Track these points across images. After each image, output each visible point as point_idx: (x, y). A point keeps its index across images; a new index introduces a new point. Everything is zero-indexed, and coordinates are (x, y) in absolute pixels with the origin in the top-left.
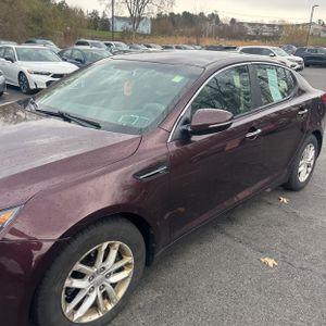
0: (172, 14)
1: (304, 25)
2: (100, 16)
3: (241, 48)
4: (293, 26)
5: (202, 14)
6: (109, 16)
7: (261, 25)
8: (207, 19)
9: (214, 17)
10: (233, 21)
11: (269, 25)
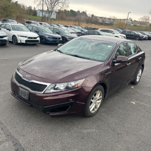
0: (65, 10)
1: (123, 20)
2: (33, 9)
3: (100, 29)
4: (118, 20)
5: (79, 11)
6: (37, 9)
7: (105, 18)
8: (81, 14)
9: (84, 13)
10: (93, 15)
11: (108, 19)
